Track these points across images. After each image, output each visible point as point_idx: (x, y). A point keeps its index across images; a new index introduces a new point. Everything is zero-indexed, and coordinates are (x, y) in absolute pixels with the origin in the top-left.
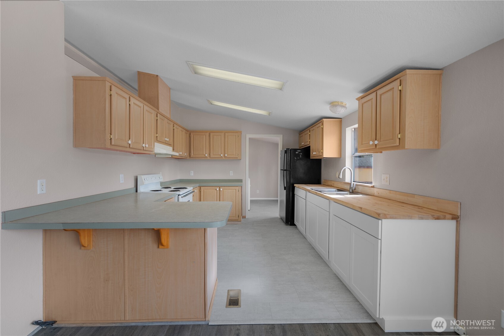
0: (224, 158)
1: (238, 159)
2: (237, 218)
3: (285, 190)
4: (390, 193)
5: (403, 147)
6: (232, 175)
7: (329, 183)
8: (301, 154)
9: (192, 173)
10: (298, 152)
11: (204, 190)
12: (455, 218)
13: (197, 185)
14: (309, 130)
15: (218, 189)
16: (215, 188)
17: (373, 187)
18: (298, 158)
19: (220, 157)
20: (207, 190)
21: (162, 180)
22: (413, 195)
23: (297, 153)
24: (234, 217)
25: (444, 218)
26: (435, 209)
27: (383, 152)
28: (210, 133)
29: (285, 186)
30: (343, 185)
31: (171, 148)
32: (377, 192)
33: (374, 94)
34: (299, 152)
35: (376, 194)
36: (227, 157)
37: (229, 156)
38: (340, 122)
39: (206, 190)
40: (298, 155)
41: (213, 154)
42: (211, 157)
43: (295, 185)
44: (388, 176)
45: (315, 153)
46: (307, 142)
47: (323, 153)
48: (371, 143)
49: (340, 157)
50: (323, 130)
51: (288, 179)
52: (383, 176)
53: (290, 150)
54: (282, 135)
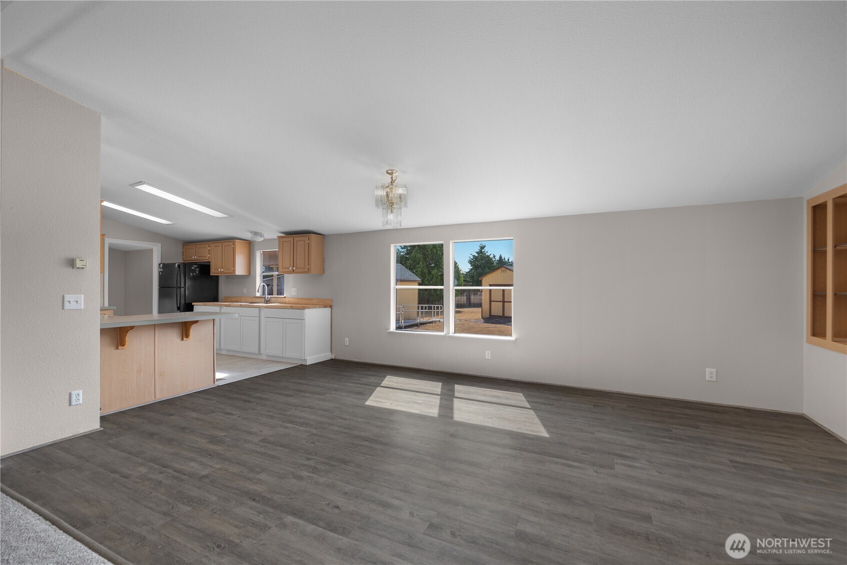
4: (298, 300)
5: (310, 273)
12: (331, 307)
14: (208, 245)
17: (285, 297)
18: (194, 274)
22: (312, 299)
23: (193, 268)
25: (327, 307)
26: (322, 303)
29: (179, 306)
30: (253, 299)
32: (288, 300)
33: (292, 238)
34: (196, 268)
35: (287, 302)
38: (250, 245)
40: (194, 271)
43: (194, 304)
44: (296, 289)
45: (222, 270)
46: (205, 256)
47: (234, 271)
48: (291, 268)
49: (250, 275)
50: (234, 249)
51: (182, 297)
52: (293, 289)
53: (184, 264)
54: (160, 244)
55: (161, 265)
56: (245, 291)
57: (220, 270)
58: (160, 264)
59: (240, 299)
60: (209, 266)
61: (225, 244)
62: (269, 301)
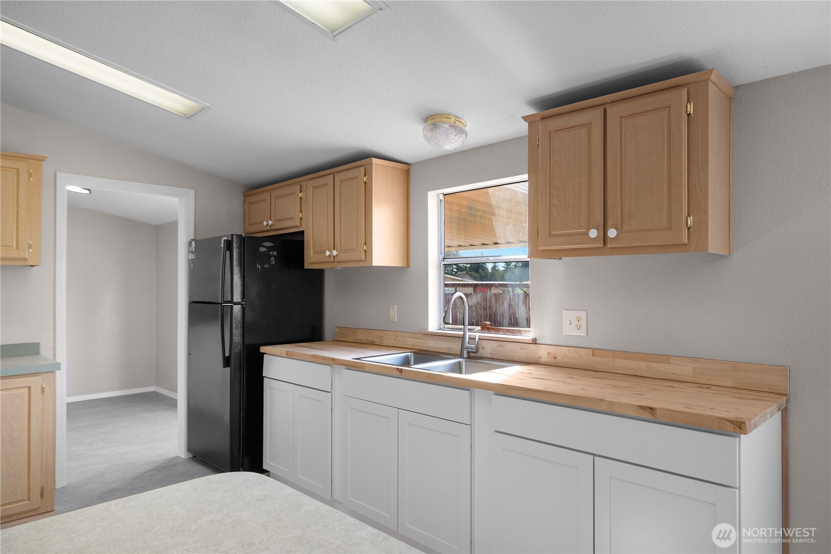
3: (228, 369)
4: (593, 355)
7: (362, 337)
8: (275, 253)
10: (266, 247)
14: (298, 187)
17: (534, 342)
18: (266, 266)
22: (665, 358)
23: (262, 249)
26: (731, 384)
27: (563, 258)
29: (227, 354)
30: (419, 340)
32: (548, 353)
33: (599, 112)
34: (269, 248)
35: (544, 358)
40: (266, 257)
43: (263, 349)
44: (583, 315)
45: (335, 253)
46: (292, 218)
47: (368, 253)
48: (593, 233)
49: (408, 265)
50: (368, 187)
51: (234, 331)
52: (567, 316)
53: (242, 240)
54: (193, 191)
55: (193, 243)
56: (394, 314)
57: (328, 253)
58: (190, 243)
59: (381, 338)
60: (302, 243)
61: (344, 175)
62: (477, 351)
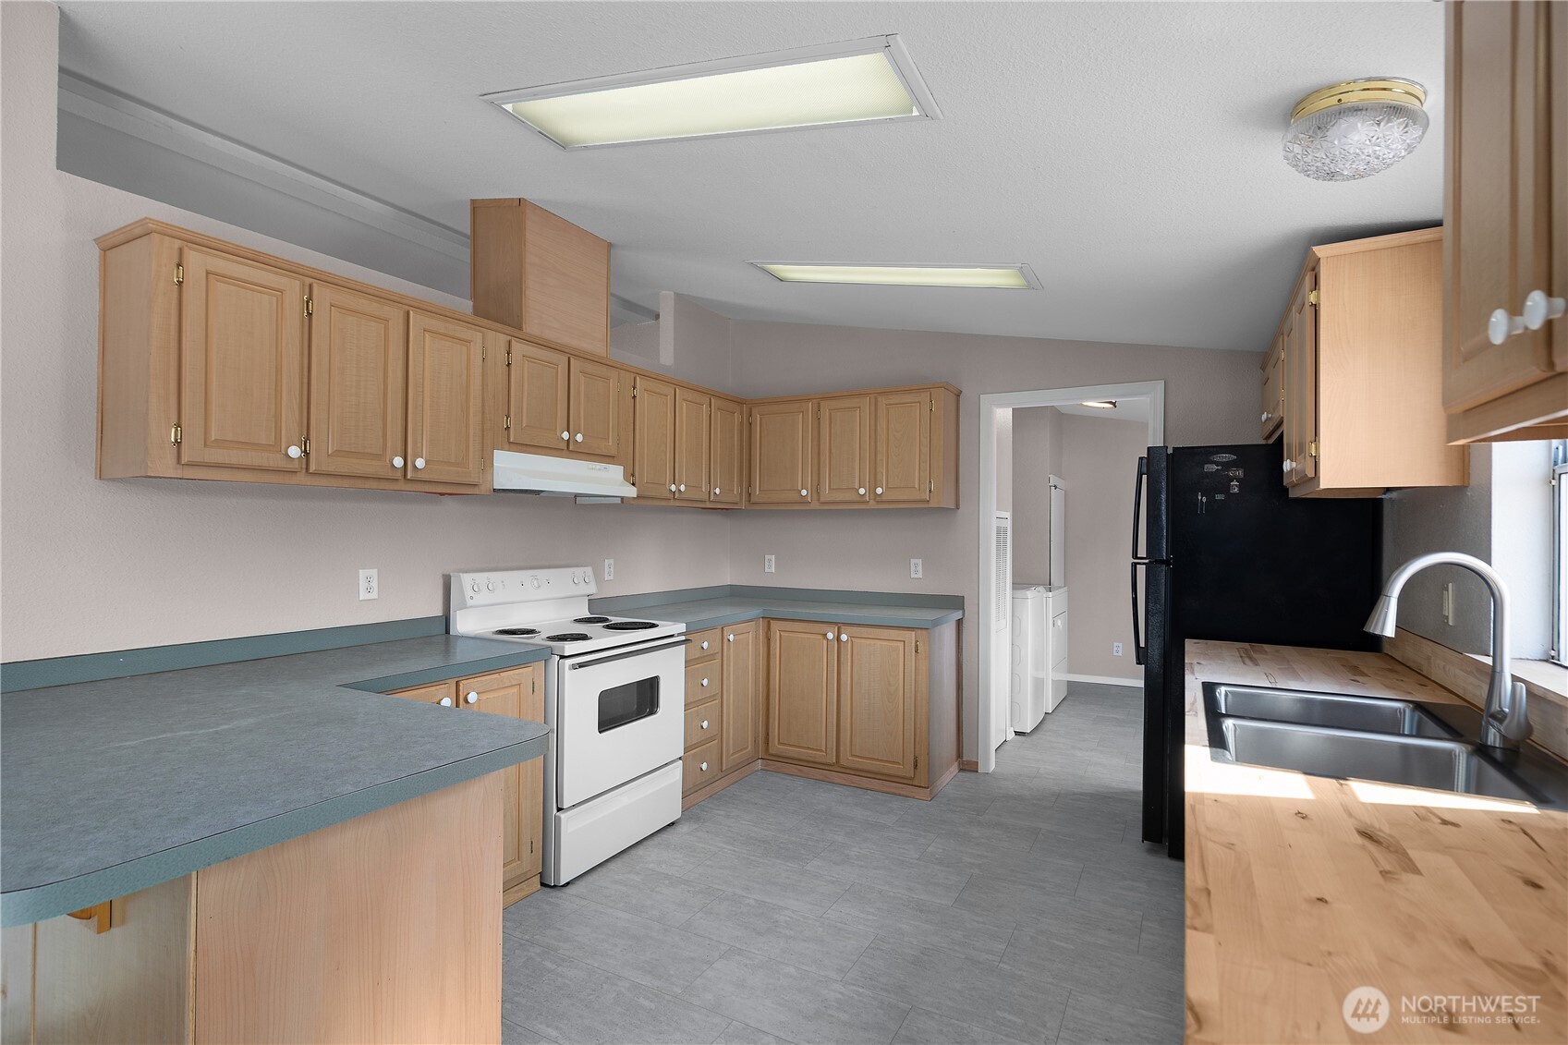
0: (872, 502)
1: (932, 505)
2: (908, 770)
6: (920, 575)
8: (1238, 473)
9: (771, 565)
10: (1218, 464)
11: (780, 635)
13: (755, 612)
15: (830, 636)
16: (823, 628)
18: (1218, 497)
19: (854, 497)
20: (791, 634)
21: (592, 589)
23: (1211, 466)
24: (898, 763)
28: (819, 399)
31: (616, 472)
34: (1227, 466)
36: (884, 498)
37: (892, 496)
39: (787, 634)
40: (1222, 479)
41: (830, 486)
42: (822, 499)
43: (1187, 645)
